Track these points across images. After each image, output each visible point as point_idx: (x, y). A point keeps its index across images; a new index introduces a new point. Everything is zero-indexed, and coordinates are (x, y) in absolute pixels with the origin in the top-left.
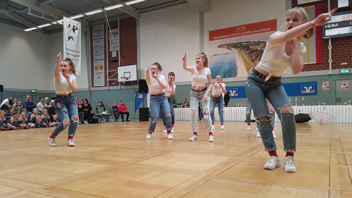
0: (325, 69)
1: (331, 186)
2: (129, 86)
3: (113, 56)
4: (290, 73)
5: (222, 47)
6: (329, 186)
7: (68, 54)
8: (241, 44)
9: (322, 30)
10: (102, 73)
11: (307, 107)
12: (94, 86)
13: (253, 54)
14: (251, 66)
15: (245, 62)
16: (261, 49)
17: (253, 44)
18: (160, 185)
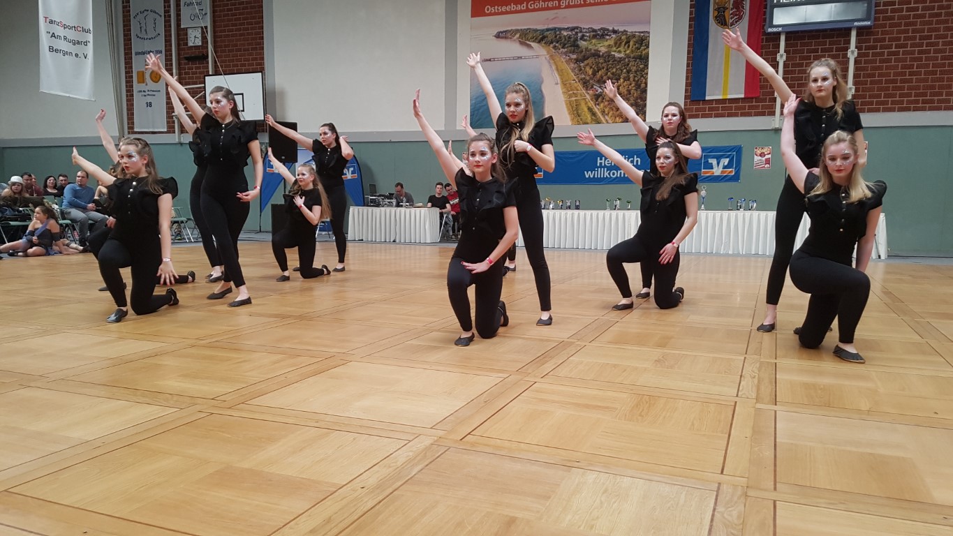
0: (763, 114)
1: (724, 473)
3: (191, 44)
5: (506, 38)
6: (722, 473)
7: (53, 35)
8: (558, 33)
9: (766, 8)
10: (159, 91)
11: (711, 213)
12: (135, 130)
13: (588, 64)
14: (579, 96)
15: (564, 84)
16: (609, 52)
17: (588, 34)
18: (309, 479)
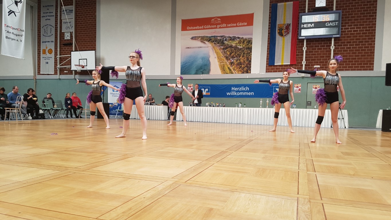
1: (299, 194)
2: (85, 75)
3: (65, 39)
4: (263, 73)
5: (195, 39)
7: (8, 32)
8: (216, 38)
9: (299, 29)
10: (52, 58)
12: (41, 73)
13: (228, 50)
14: (224, 63)
15: (218, 58)
16: (236, 46)
17: (228, 39)
18: (120, 195)
